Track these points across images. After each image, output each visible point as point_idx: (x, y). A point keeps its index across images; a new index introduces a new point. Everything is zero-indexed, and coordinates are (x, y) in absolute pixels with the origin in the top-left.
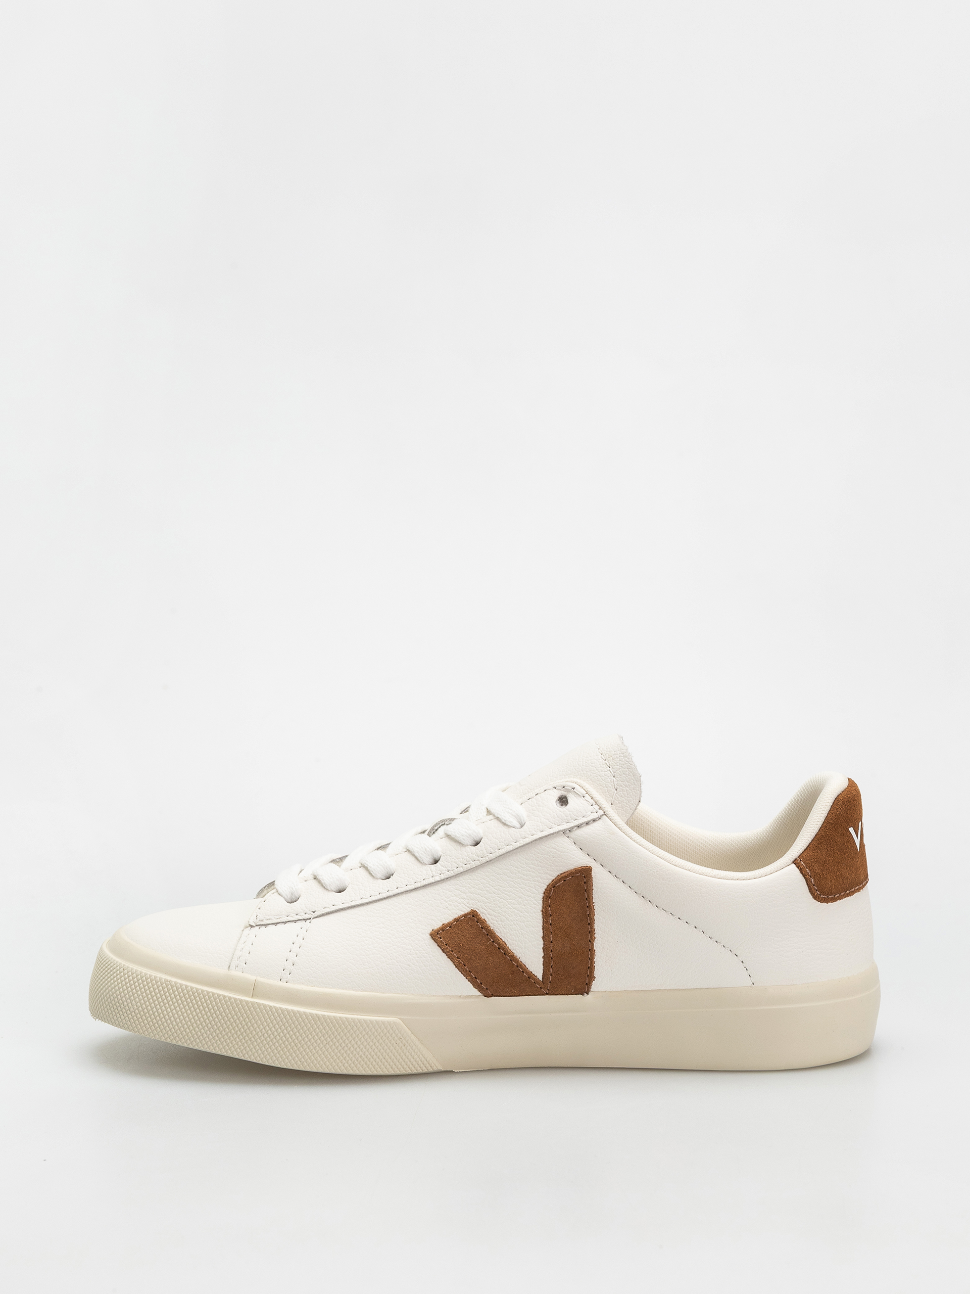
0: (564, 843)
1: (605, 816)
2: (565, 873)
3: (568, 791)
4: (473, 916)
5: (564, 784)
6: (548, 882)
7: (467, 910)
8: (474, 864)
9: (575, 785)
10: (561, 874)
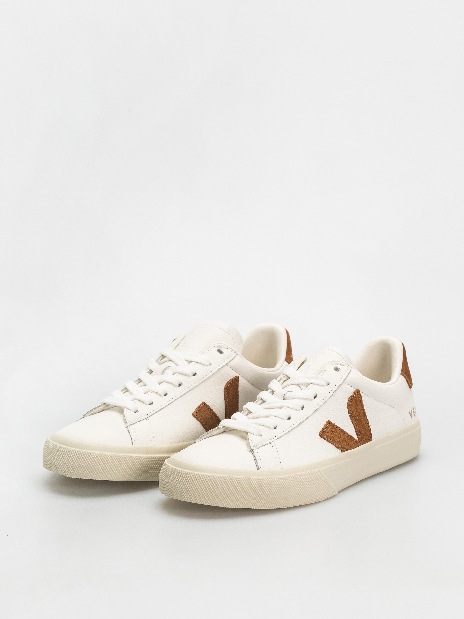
0: (227, 368)
1: (237, 355)
2: (230, 380)
3: (220, 347)
4: (204, 404)
5: (218, 345)
6: (224, 385)
7: (201, 403)
8: (198, 383)
9: (223, 345)
10: (229, 381)
